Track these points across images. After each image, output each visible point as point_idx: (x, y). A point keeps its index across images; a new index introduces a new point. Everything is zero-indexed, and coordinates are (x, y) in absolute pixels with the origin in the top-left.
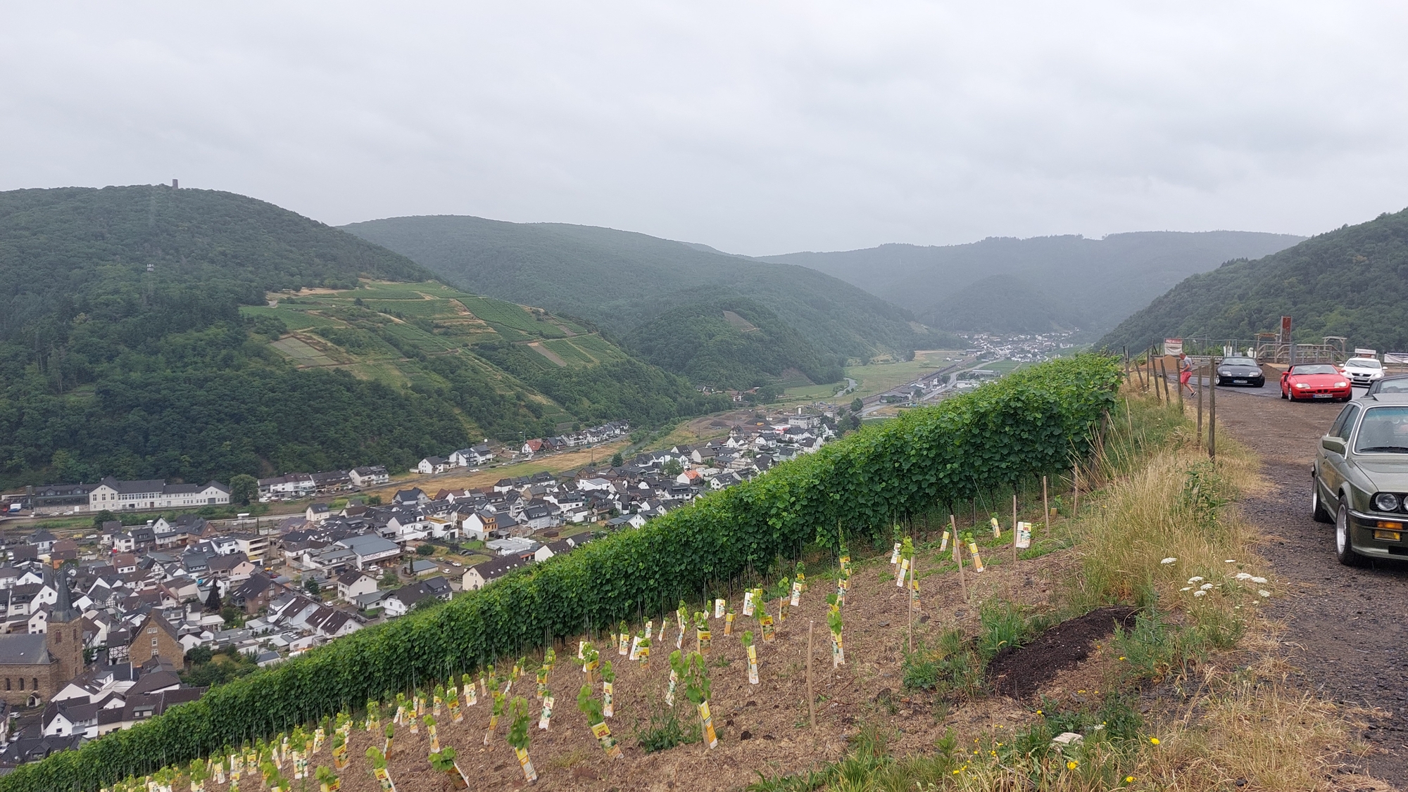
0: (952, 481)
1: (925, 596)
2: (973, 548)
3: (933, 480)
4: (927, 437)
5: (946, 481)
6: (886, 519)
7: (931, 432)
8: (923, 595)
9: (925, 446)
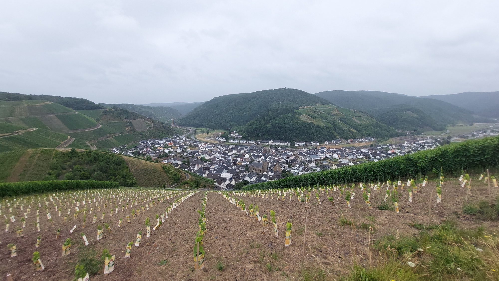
0: (487, 161)
1: (472, 190)
2: (494, 180)
3: (479, 159)
4: (478, 147)
5: (484, 160)
6: (459, 168)
7: (480, 146)
8: (471, 190)
9: (477, 150)
